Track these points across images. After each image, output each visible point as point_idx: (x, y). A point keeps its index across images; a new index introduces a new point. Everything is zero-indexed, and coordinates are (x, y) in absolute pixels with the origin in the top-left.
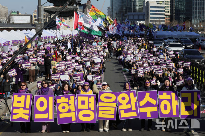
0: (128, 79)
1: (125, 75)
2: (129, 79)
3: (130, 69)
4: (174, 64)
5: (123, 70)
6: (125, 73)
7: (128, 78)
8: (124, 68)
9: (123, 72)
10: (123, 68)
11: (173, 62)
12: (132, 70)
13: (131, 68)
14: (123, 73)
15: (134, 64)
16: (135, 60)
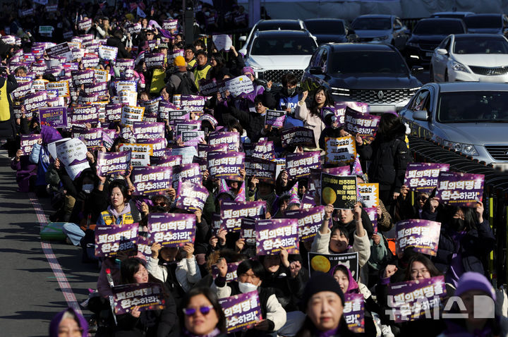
0: (75, 291)
1: (56, 266)
2: (85, 292)
3: (92, 227)
4: (375, 188)
5: (44, 231)
6: (55, 251)
7: (81, 286)
8: (52, 219)
9: (46, 246)
10: (42, 218)
11: (371, 181)
12: (103, 232)
13: (97, 219)
14: (42, 251)
15: (117, 190)
16: (123, 159)
